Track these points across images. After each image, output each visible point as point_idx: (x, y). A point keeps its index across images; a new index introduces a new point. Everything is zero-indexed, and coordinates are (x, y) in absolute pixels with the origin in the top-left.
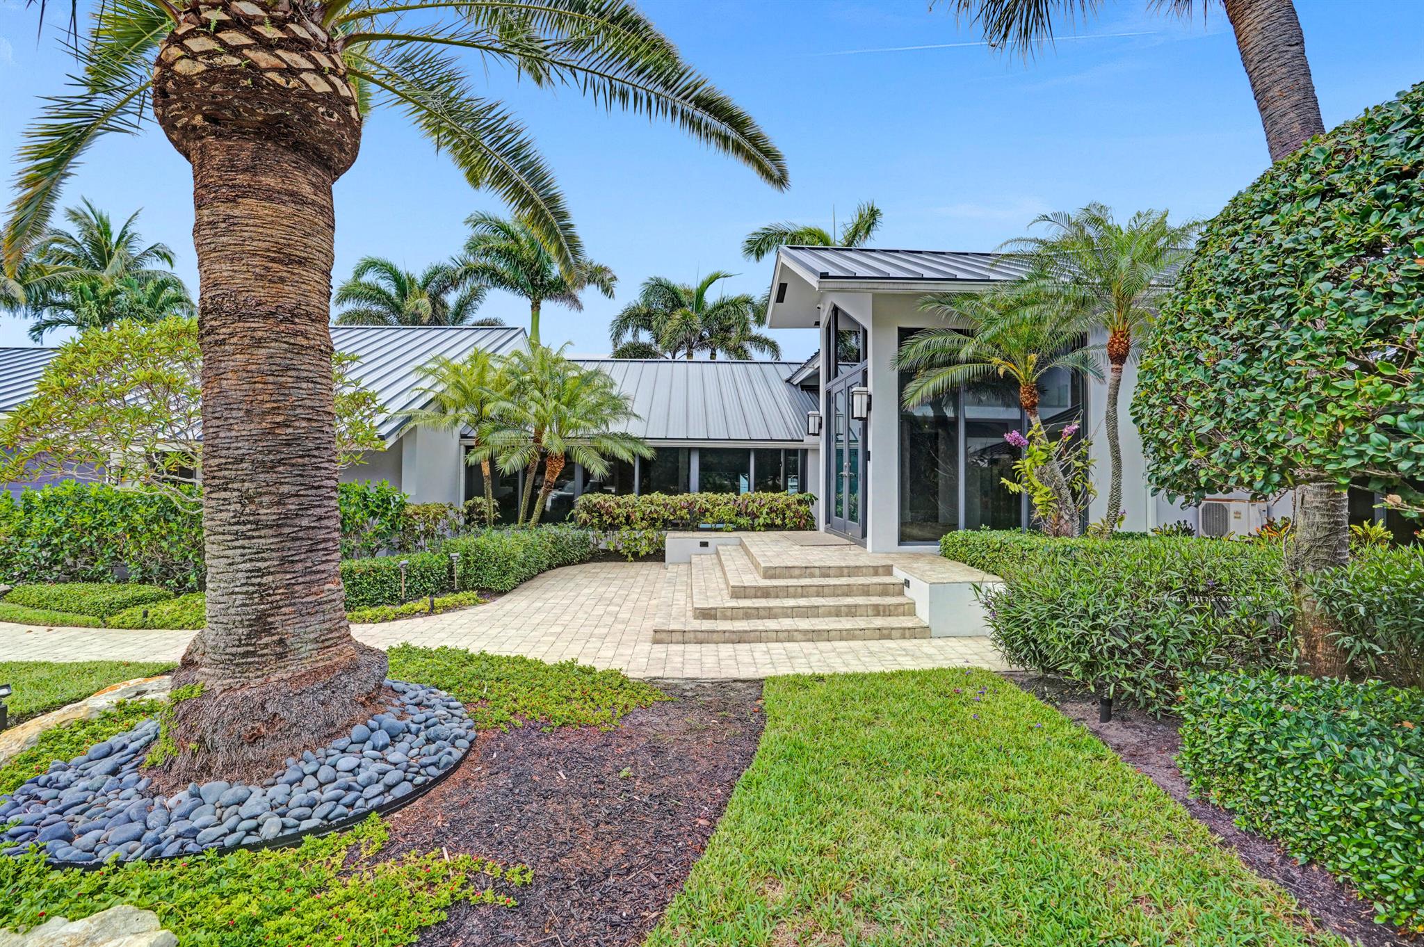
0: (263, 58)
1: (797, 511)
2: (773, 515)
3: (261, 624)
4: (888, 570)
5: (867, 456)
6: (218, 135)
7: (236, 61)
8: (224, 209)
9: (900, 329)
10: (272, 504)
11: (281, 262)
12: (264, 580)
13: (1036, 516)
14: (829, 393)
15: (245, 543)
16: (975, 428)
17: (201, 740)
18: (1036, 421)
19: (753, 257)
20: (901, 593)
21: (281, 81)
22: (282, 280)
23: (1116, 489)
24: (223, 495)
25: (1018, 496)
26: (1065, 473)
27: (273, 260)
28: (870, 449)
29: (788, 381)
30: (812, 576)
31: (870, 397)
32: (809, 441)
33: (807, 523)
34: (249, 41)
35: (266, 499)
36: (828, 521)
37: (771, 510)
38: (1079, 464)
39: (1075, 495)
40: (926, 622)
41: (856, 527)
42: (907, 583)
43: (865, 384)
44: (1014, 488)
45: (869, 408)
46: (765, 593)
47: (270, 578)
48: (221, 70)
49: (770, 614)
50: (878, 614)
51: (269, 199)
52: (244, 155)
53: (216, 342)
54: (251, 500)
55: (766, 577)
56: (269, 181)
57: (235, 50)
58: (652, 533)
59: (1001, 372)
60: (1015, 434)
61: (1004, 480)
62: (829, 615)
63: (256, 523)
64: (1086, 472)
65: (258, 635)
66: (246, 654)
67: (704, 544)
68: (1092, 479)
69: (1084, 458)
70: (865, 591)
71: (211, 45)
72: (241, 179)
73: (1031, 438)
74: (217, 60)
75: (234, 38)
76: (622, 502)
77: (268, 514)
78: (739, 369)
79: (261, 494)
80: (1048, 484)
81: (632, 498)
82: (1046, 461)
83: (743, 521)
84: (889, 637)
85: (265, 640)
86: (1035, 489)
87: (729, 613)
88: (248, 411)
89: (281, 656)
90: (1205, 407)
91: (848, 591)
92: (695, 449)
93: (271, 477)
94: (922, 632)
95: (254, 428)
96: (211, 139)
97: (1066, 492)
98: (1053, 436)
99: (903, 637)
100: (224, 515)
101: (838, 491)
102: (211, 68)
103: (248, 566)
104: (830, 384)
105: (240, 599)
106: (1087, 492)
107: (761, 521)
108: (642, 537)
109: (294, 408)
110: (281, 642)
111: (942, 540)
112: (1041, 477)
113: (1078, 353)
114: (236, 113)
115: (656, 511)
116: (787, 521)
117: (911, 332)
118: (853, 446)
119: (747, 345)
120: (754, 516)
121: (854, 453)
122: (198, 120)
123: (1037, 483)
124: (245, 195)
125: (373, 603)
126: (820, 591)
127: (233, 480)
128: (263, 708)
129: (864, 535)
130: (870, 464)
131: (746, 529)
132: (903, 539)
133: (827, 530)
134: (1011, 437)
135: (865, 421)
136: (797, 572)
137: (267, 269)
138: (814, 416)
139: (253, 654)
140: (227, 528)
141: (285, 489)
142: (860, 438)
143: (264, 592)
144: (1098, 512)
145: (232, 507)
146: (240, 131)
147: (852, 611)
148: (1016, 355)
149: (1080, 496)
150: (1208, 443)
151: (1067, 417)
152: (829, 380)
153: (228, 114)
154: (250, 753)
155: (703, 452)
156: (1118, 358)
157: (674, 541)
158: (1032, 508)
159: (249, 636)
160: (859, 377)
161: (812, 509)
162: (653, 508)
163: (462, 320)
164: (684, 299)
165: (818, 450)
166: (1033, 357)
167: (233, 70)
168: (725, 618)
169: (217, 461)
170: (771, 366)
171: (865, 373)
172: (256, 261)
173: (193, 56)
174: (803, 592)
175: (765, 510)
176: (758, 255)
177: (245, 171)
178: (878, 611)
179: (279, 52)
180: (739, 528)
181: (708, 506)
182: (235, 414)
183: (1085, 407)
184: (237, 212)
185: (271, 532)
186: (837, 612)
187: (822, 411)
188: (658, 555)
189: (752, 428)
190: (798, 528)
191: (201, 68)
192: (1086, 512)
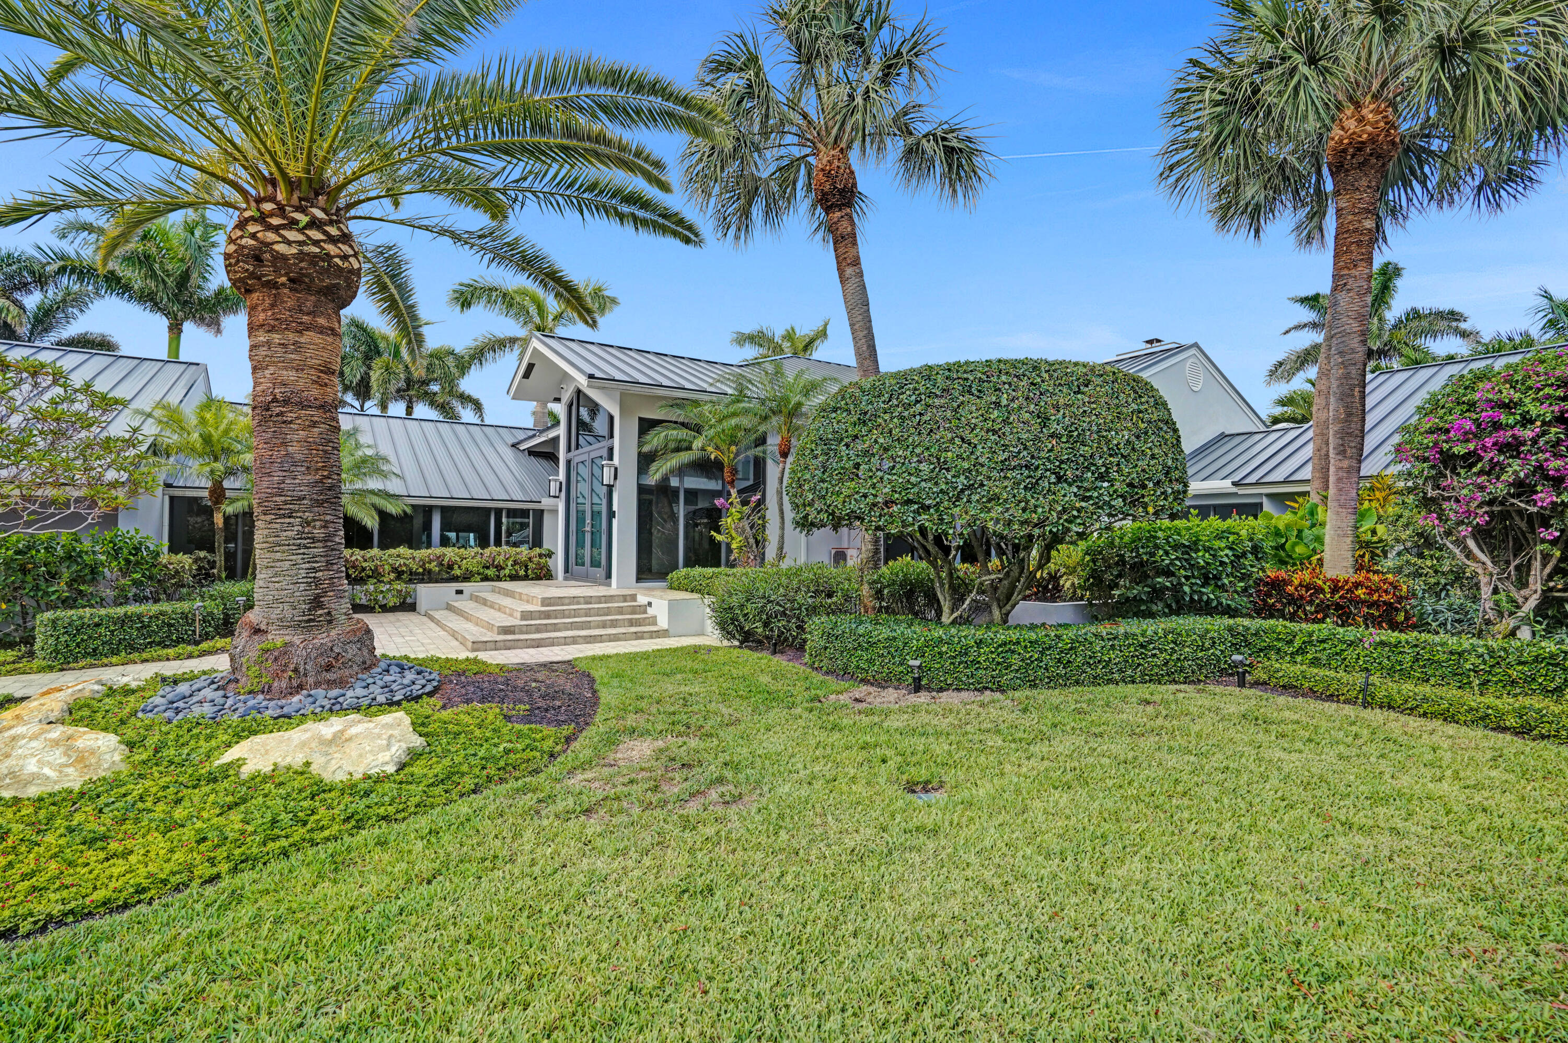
0: (331, 249)
1: (539, 563)
2: (517, 567)
3: (316, 602)
4: (633, 598)
5: (611, 515)
6: (291, 289)
7: (318, 250)
8: (291, 336)
9: (641, 420)
10: (322, 527)
11: (325, 373)
12: (317, 575)
13: (732, 558)
14: (569, 462)
15: (306, 551)
16: (692, 495)
17: (296, 670)
18: (734, 492)
19: (459, 308)
20: (645, 612)
21: (340, 263)
22: (326, 385)
23: (782, 537)
24: (288, 520)
25: (719, 543)
26: (751, 528)
27: (322, 371)
28: (615, 508)
29: (513, 446)
30: (578, 603)
31: (616, 469)
32: (546, 503)
33: (544, 575)
34: (324, 238)
35: (318, 524)
36: (567, 570)
37: (515, 563)
38: (760, 522)
39: (757, 542)
40: (666, 626)
41: (600, 572)
42: (650, 604)
43: (611, 458)
44: (719, 538)
45: (616, 478)
46: (547, 615)
47: (321, 574)
48: (308, 254)
49: (555, 628)
50: (632, 626)
51: (321, 333)
52: (308, 304)
53: (284, 422)
54: (308, 524)
55: (543, 605)
56: (322, 321)
57: (316, 243)
58: (398, 586)
59: (713, 457)
60: (722, 500)
61: (712, 533)
62: (598, 627)
63: (313, 538)
64: (764, 527)
65: (315, 609)
66: (309, 621)
67: (459, 592)
68: (767, 532)
69: (763, 517)
70: (620, 611)
71: (301, 238)
72: (305, 318)
73: (731, 503)
74: (305, 248)
75: (316, 235)
76: (368, 555)
77: (318, 533)
78: (445, 428)
79: (314, 520)
80: (741, 535)
81: (375, 551)
82: (740, 519)
83: (491, 572)
84: (642, 638)
85: (320, 612)
86: (733, 539)
87: (524, 629)
88: (308, 468)
89: (330, 622)
90: (810, 489)
91: (608, 612)
92: (436, 506)
93: (321, 510)
94: (664, 634)
95: (310, 478)
96: (286, 291)
97: (752, 541)
98: (745, 503)
99: (652, 638)
100: (289, 533)
101: (580, 544)
102: (301, 252)
103: (307, 565)
104: (571, 455)
105: (302, 587)
106: (765, 540)
107: (507, 572)
108: (390, 591)
109: (333, 466)
110: (329, 613)
111: (669, 577)
112: (736, 529)
113: (760, 448)
114: (312, 281)
115: (405, 564)
116: (530, 572)
117: (654, 423)
118: (596, 508)
119: (456, 404)
120: (499, 568)
121: (596, 515)
122: (283, 279)
123: (734, 534)
124: (308, 329)
125: (162, 644)
126: (588, 613)
127: (298, 511)
128: (332, 650)
129: (609, 576)
130: (615, 522)
131: (492, 580)
132: (639, 579)
133: (566, 579)
134: (719, 502)
135: (610, 488)
136: (567, 601)
137: (319, 377)
138: (556, 481)
139: (313, 620)
140: (291, 542)
141: (328, 518)
142: (604, 502)
143: (317, 582)
144: (771, 552)
145: (296, 528)
146: (309, 289)
147: (614, 623)
148: (724, 447)
149: (760, 542)
150: (811, 504)
151: (753, 489)
152: (569, 450)
153: (307, 280)
154: (330, 676)
155: (444, 510)
156: (785, 454)
157: (425, 593)
158: (729, 551)
159: (309, 610)
160: (604, 453)
161: (550, 562)
162: (402, 561)
163: (46, 330)
164: (382, 345)
165: (557, 511)
166: (733, 448)
167: (315, 256)
168: (522, 633)
169: (283, 498)
170: (477, 428)
171: (611, 450)
172: (312, 372)
173: (289, 243)
174: (576, 614)
175: (510, 563)
176: (463, 306)
177: (308, 314)
178: (631, 623)
179: (340, 245)
180: (486, 579)
181: (458, 559)
182: (299, 469)
183: (764, 483)
184: (302, 340)
185: (321, 545)
186: (604, 625)
187: (562, 476)
188: (408, 606)
189: (491, 489)
190: (538, 578)
191: (294, 250)
192: (764, 554)
